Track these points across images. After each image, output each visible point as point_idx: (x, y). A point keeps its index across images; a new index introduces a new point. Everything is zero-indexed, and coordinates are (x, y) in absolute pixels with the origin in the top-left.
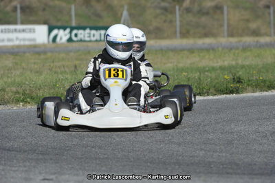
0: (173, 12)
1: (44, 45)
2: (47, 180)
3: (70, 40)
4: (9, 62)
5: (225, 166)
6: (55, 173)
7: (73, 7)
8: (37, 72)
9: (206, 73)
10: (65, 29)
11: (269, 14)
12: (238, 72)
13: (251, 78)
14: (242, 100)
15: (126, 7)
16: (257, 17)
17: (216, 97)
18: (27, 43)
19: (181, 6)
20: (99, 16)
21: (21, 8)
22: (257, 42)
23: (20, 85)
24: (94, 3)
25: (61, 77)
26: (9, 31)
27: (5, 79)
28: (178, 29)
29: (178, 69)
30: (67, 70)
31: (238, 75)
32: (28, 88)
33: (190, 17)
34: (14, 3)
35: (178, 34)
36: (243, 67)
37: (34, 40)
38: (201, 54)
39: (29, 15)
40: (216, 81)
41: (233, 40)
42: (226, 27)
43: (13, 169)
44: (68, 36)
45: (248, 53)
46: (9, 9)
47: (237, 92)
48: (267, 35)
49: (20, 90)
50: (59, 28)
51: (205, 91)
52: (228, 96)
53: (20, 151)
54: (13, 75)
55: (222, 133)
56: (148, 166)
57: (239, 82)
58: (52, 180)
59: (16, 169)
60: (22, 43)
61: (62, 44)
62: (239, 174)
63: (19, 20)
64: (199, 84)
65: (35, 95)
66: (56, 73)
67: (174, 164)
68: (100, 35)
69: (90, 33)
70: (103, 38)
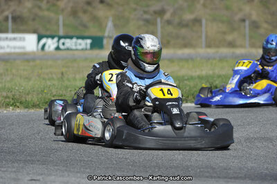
0: (155, 24)
1: (33, 53)
2: (34, 180)
3: (58, 48)
5: (202, 170)
6: (42, 174)
7: (61, 18)
8: (27, 78)
9: (186, 82)
10: (53, 37)
11: (245, 27)
12: (215, 81)
15: (111, 19)
16: (233, 29)
18: (17, 50)
19: (162, 18)
20: (85, 26)
21: (15, 19)
22: (233, 53)
23: (10, 90)
24: (80, 14)
25: (49, 83)
30: (54, 76)
31: (215, 84)
32: (18, 93)
33: (170, 29)
34: (6, 13)
36: (219, 76)
37: (24, 48)
38: (181, 64)
39: (20, 24)
40: (194, 89)
41: (211, 51)
42: (204, 39)
43: (3, 169)
45: (225, 64)
48: (242, 46)
49: (10, 94)
50: (47, 37)
51: (184, 98)
54: (4, 81)
56: (130, 169)
58: (39, 180)
59: (5, 169)
60: (13, 51)
61: (50, 52)
62: (215, 177)
63: (10, 29)
65: (23, 99)
66: (44, 79)
67: (154, 167)
68: (86, 44)
69: (76, 43)
70: (89, 46)
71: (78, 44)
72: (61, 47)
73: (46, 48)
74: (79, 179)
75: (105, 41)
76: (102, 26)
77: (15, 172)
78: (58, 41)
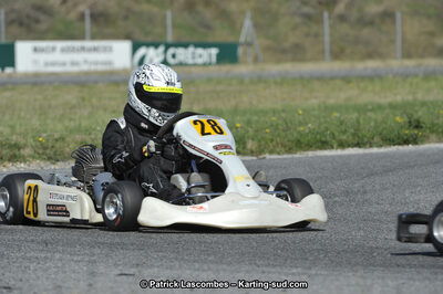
0: (319, 21)
1: (125, 71)
2: (126, 275)
4: (71, 96)
6: (137, 265)
7: (169, 14)
9: (369, 114)
10: (156, 46)
12: (417, 112)
13: (436, 122)
14: (421, 154)
15: (249, 14)
17: (383, 150)
18: (100, 68)
19: (331, 12)
20: (208, 27)
21: (94, 17)
23: (87, 131)
24: (200, 8)
26: (73, 50)
27: (67, 123)
28: (327, 47)
29: (326, 107)
31: (415, 116)
33: (344, 28)
35: (327, 54)
36: (423, 104)
37: (110, 63)
38: (362, 85)
39: (103, 25)
40: (384, 126)
41: (410, 63)
42: (399, 44)
43: (76, 258)
44: (161, 58)
45: (433, 84)
46: (73, 16)
47: (415, 142)
49: (87, 139)
50: (148, 45)
51: (366, 140)
52: (400, 148)
54: (77, 116)
55: (391, 204)
56: (279, 255)
57: (418, 126)
59: (79, 258)
60: (93, 68)
62: (415, 266)
63: (88, 34)
64: (357, 130)
67: (318, 250)
68: (210, 55)
69: (193, 53)
70: (214, 59)
71: (197, 55)
72: (171, 61)
74: (197, 272)
75: (240, 51)
76: (234, 27)
77: (95, 262)
78: (165, 51)
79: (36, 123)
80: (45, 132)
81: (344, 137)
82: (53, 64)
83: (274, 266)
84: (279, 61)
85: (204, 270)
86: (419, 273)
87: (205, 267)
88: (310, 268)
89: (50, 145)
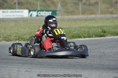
0: (78, 4)
1: (27, 18)
2: (27, 71)
3: (37, 16)
4: (12, 24)
5: (99, 66)
6: (30, 69)
7: (38, 3)
8: (24, 28)
9: (92, 29)
10: (35, 11)
12: (104, 28)
13: (109, 31)
14: (106, 40)
15: (60, 3)
16: (112, 6)
17: (95, 38)
18: (20, 17)
20: (49, 6)
21: (19, 3)
22: (112, 16)
23: (17, 33)
24: (47, 1)
25: (33, 30)
27: (11, 31)
29: (80, 27)
30: (36, 27)
31: (104, 30)
32: (20, 35)
33: (85, 7)
34: (15, 1)
35: (81, 13)
36: (106, 26)
37: (23, 15)
38: (90, 21)
39: (21, 5)
40: (96, 32)
41: (103, 16)
42: (99, 11)
43: (14, 67)
45: (109, 21)
46: (13, 3)
47: (104, 36)
48: (116, 14)
49: (17, 35)
50: (33, 11)
51: (91, 36)
52: (100, 38)
53: (17, 60)
54: (14, 29)
55: (97, 53)
56: (68, 66)
57: (105, 32)
58: (29, 71)
59: (15, 67)
60: (18, 17)
61: (34, 17)
63: (17, 8)
64: (89, 33)
65: (23, 37)
66: (31, 28)
67: (78, 65)
72: (39, 15)
73: (32, 15)
74: (46, 70)
75: (57, 12)
76: (56, 6)
77: (19, 68)
78: (38, 12)
79: (3, 31)
80: (6, 33)
81: (85, 35)
82: (8, 16)
83: (67, 69)
84: (68, 15)
85: (48, 70)
86: (105, 71)
87: (48, 69)
88: (76, 69)
89: (7, 37)
